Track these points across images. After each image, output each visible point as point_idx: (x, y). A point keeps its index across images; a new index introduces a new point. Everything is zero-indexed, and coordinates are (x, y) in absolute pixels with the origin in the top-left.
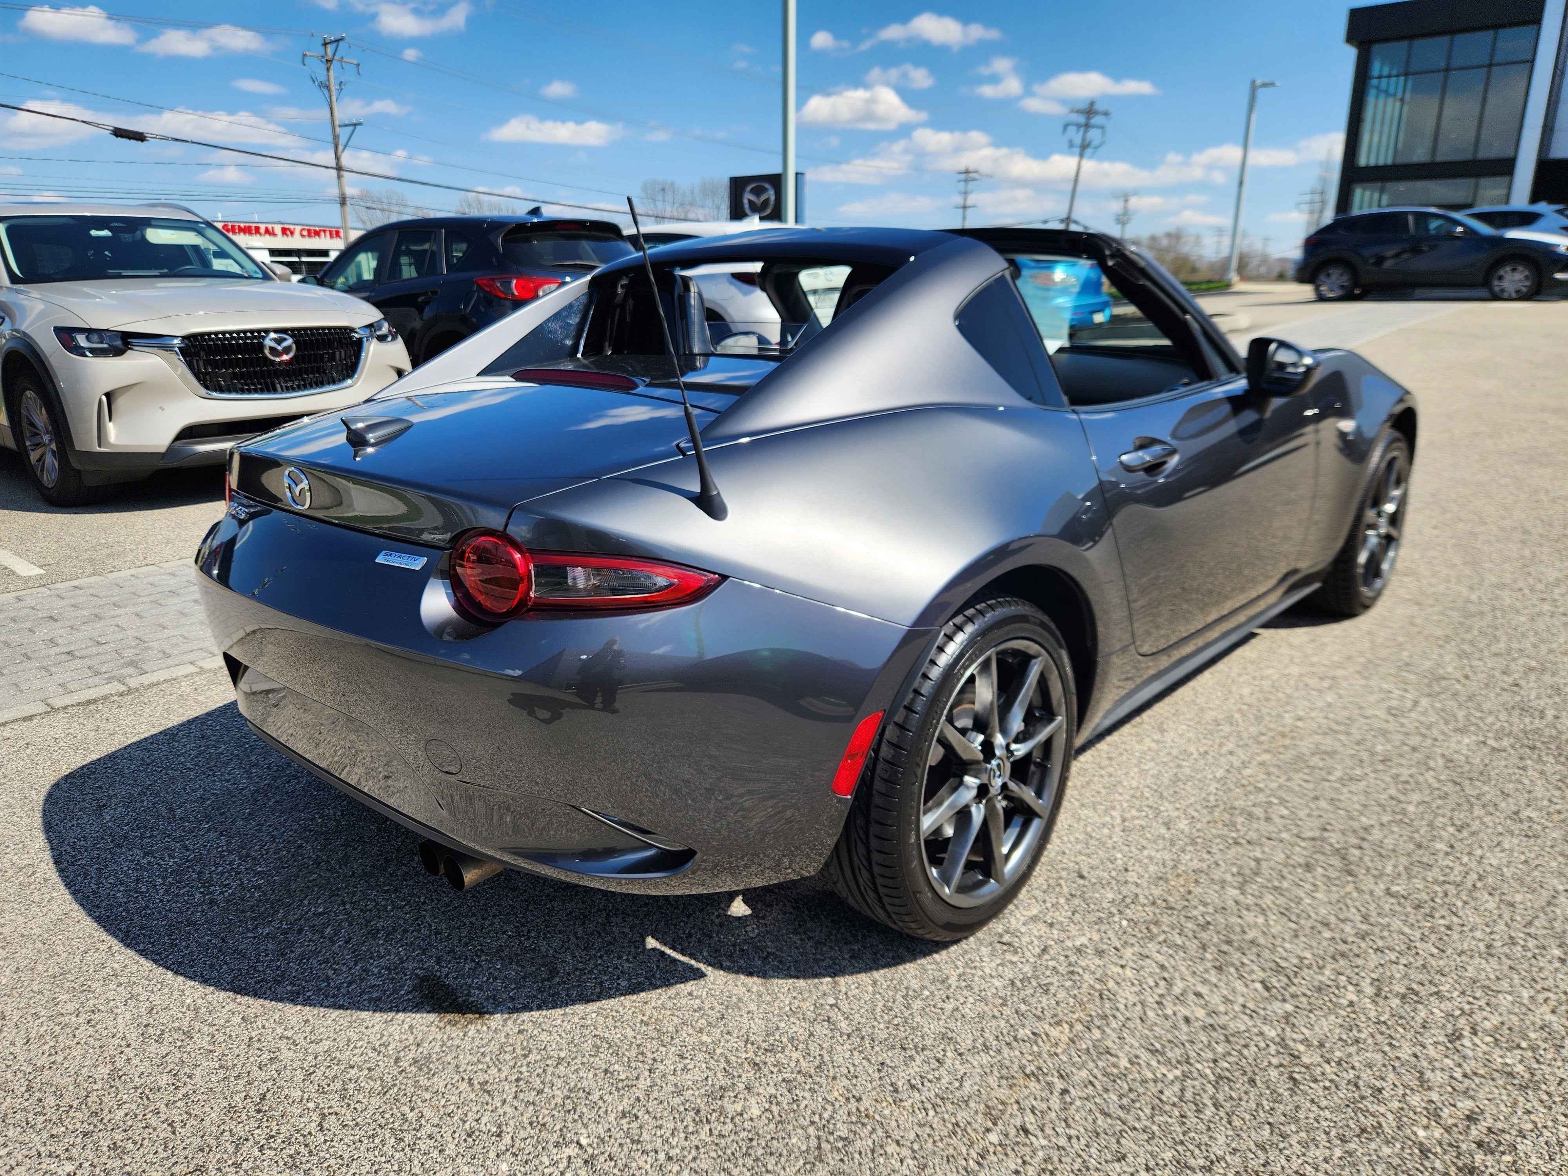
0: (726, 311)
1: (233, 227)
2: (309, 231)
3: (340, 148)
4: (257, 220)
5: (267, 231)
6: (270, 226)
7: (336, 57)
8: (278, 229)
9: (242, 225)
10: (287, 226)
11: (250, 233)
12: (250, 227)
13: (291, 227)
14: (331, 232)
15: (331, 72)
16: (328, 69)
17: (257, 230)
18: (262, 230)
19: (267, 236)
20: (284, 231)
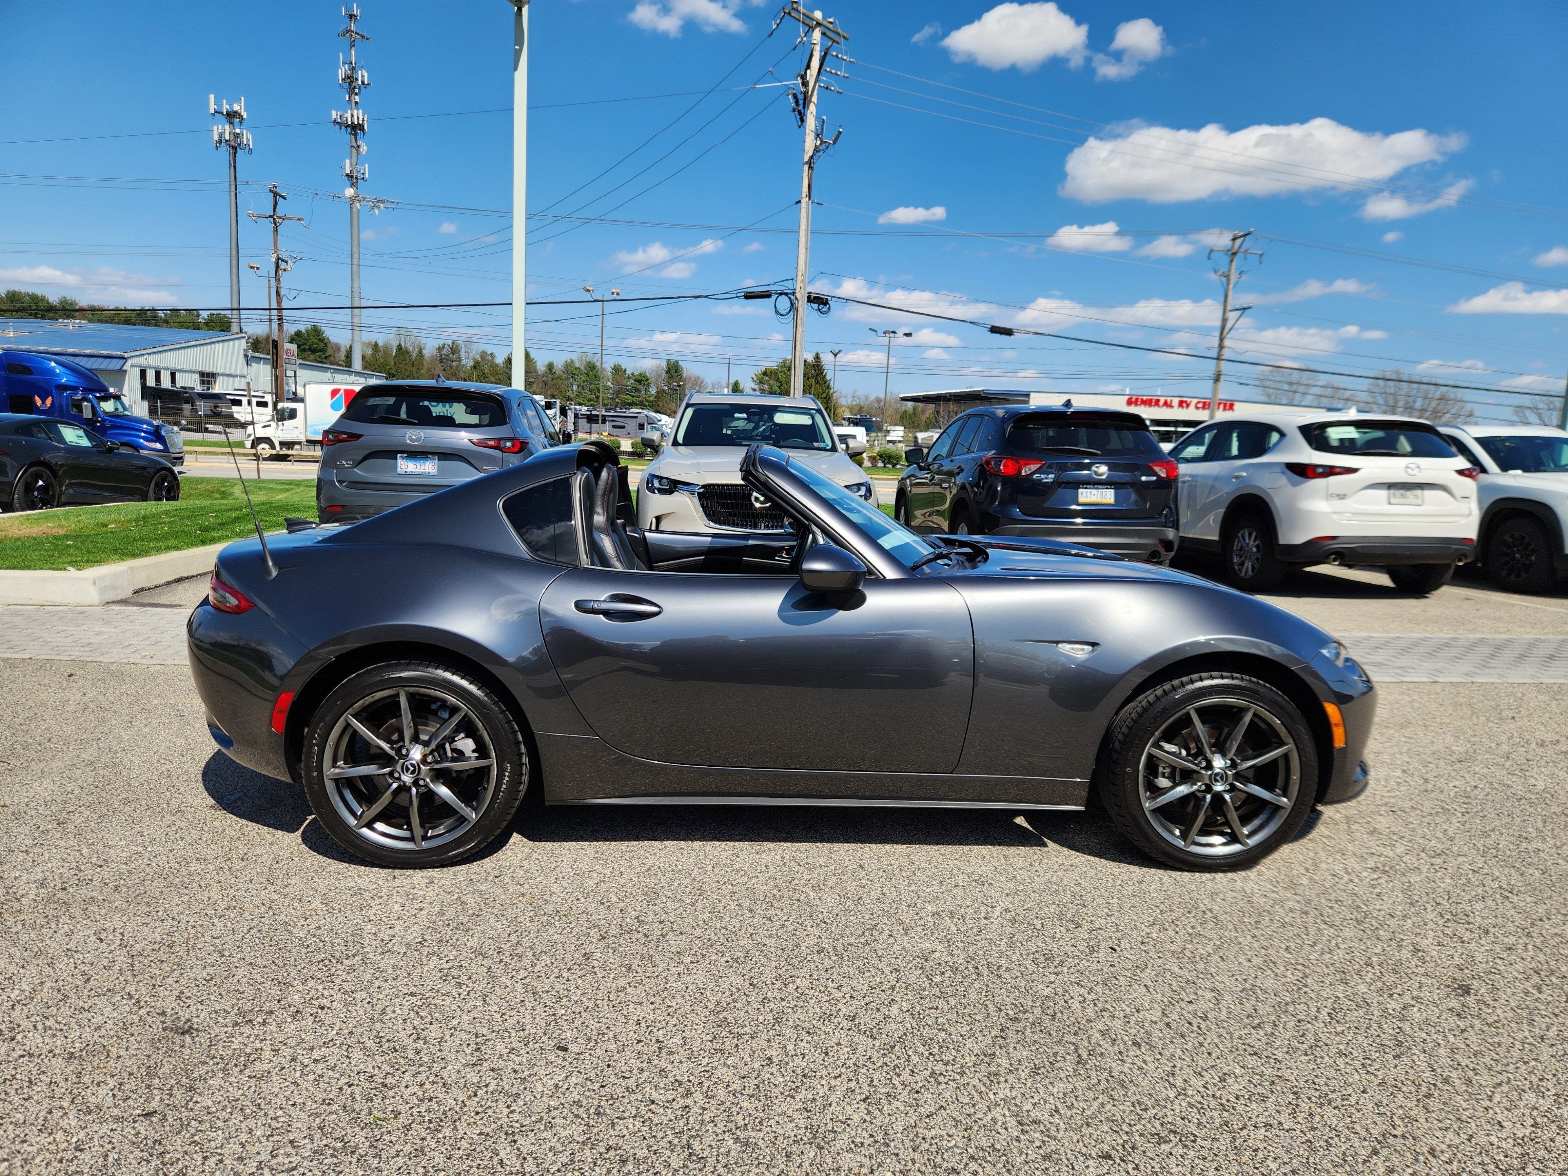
0: (1272, 500)
1: (1137, 399)
2: (1204, 403)
3: (1226, 331)
4: (1159, 394)
5: (1166, 404)
6: (1169, 399)
7: (1242, 250)
8: (1176, 402)
9: (1145, 398)
10: (1185, 399)
11: (1150, 405)
12: (1151, 400)
13: (1189, 400)
14: (1225, 405)
15: (1234, 263)
16: (1231, 261)
17: (1157, 401)
18: (1161, 403)
19: (1165, 408)
20: (1181, 403)
